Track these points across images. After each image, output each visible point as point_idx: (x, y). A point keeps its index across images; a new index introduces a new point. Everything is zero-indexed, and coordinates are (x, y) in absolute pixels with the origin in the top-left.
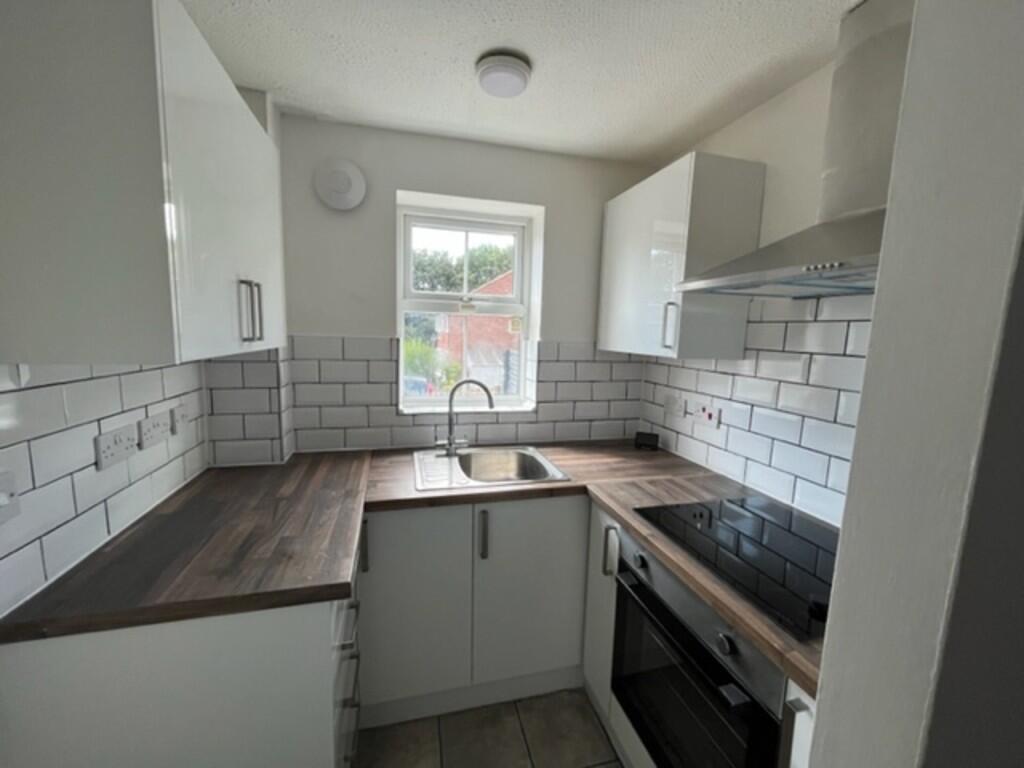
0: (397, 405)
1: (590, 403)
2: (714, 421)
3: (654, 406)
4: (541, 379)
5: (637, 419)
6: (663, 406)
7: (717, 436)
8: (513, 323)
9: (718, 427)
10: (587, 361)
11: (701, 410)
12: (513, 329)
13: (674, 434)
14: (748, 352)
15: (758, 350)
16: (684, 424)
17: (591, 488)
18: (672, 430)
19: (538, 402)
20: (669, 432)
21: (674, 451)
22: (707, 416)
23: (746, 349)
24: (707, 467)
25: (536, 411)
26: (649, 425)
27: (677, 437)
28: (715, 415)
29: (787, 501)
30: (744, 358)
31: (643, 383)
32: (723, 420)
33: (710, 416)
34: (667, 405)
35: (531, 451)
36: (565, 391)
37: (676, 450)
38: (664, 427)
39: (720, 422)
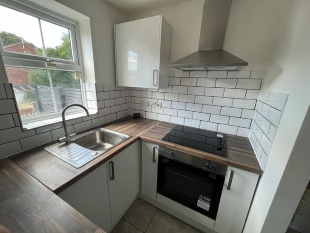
0: (21, 126)
1: (116, 106)
2: (159, 107)
3: (135, 104)
4: (98, 100)
5: (129, 109)
6: (139, 104)
7: (161, 111)
8: (77, 75)
9: (161, 108)
10: (114, 91)
11: (155, 104)
12: (77, 78)
13: (145, 112)
14: (169, 86)
15: (172, 85)
16: (148, 109)
17: (141, 137)
18: (144, 111)
19: (98, 109)
20: (143, 112)
21: (144, 117)
22: (157, 105)
23: (169, 85)
24: (158, 120)
25: (98, 113)
26: (134, 110)
27: (146, 113)
28: (160, 105)
29: (182, 124)
30: (168, 87)
31: (129, 97)
32: (162, 106)
33: (158, 105)
34: (141, 104)
35: (103, 129)
36: (108, 103)
37: (146, 117)
38: (140, 110)
39: (161, 107)
